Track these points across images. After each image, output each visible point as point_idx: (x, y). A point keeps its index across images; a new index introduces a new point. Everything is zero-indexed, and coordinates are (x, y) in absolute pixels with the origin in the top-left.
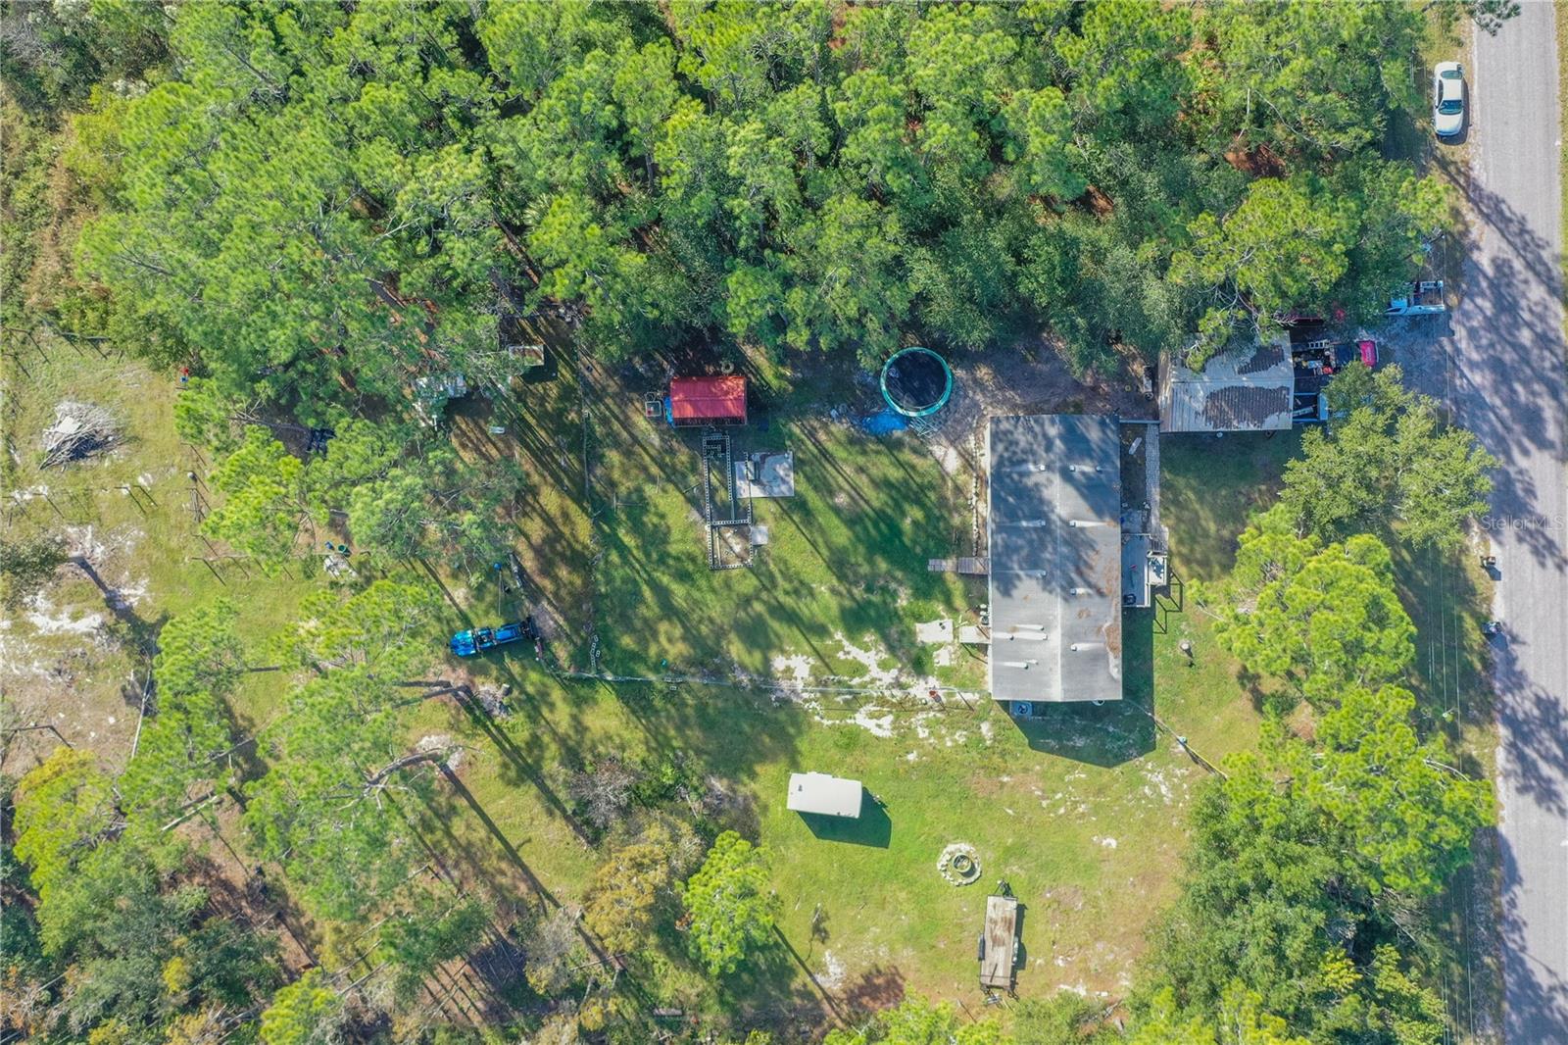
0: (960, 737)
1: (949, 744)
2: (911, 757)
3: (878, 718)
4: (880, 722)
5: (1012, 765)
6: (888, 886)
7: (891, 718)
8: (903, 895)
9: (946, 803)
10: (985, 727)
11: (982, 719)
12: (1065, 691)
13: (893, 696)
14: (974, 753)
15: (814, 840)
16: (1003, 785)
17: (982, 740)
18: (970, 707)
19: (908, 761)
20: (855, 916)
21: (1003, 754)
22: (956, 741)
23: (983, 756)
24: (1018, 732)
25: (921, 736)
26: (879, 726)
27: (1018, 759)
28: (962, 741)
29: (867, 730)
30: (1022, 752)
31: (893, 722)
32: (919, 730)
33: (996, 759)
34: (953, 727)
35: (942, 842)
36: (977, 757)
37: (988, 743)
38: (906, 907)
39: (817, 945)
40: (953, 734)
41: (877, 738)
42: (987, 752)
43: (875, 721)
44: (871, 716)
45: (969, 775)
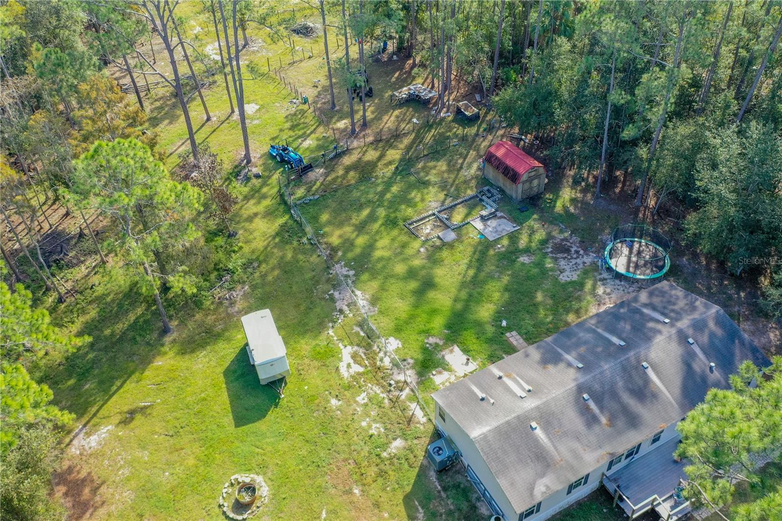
0: (376, 429)
1: (364, 424)
2: (334, 402)
3: (355, 362)
4: (352, 364)
5: (374, 490)
6: (197, 444)
7: (361, 370)
8: (191, 461)
9: (304, 452)
10: (398, 443)
11: (405, 437)
12: (485, 437)
13: (381, 360)
14: (367, 449)
15: (221, 370)
16: (349, 492)
17: (385, 446)
18: (410, 421)
19: (328, 401)
20: (156, 433)
21: (382, 474)
22: (370, 427)
23: (368, 458)
24: (413, 474)
25: (359, 399)
26: (349, 366)
27: (384, 490)
28: (373, 431)
29: (340, 360)
30: (394, 490)
31: (359, 374)
32: (364, 395)
33: (373, 471)
34: (382, 418)
35: (262, 468)
36: (365, 453)
37: (385, 455)
38: (178, 470)
39: (117, 419)
40: (374, 421)
41: (337, 369)
42: (375, 459)
43: (352, 361)
44: (354, 356)
45: (343, 456)
